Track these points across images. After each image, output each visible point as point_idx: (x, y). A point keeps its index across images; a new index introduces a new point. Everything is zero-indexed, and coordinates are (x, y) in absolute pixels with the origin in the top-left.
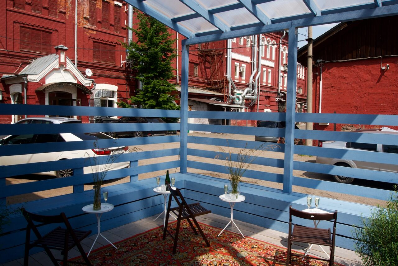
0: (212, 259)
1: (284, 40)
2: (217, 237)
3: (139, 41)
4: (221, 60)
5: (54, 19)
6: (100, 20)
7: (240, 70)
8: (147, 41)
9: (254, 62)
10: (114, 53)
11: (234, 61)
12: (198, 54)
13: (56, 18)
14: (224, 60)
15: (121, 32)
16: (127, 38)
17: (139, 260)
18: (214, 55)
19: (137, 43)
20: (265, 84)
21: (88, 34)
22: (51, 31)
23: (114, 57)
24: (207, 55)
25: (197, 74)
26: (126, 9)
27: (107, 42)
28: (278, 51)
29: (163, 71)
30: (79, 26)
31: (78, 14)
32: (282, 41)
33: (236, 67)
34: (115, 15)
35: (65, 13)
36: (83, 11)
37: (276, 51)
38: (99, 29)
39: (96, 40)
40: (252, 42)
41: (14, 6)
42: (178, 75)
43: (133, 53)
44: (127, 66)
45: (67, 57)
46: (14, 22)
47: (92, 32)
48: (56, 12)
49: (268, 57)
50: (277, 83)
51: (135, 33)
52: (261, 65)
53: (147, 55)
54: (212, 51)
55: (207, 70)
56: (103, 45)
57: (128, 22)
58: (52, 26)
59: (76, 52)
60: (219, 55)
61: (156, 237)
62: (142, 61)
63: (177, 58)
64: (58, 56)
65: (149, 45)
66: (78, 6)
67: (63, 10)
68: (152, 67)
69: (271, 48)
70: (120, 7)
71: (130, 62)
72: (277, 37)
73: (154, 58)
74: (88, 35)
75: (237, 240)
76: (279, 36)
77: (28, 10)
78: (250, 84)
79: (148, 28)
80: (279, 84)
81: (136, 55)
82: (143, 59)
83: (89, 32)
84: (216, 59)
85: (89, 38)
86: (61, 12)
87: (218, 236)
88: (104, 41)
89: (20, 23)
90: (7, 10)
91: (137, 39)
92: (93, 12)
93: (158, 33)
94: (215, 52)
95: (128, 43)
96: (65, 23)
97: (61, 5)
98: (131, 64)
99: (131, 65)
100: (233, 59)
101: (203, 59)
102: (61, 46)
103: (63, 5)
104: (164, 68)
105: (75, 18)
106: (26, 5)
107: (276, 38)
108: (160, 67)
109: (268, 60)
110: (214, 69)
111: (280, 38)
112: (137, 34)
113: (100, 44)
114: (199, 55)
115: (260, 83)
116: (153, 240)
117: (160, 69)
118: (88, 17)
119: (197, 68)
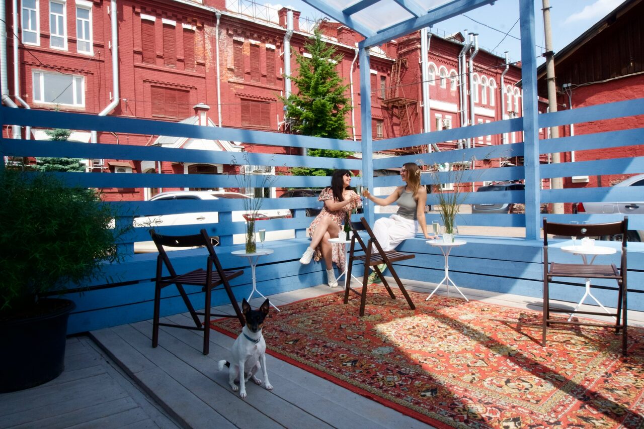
0: (420, 320)
1: (506, 77)
2: (425, 301)
3: (300, 93)
4: (415, 112)
5: (191, 74)
6: (249, 70)
7: (443, 124)
8: (311, 91)
9: (463, 112)
10: (269, 113)
11: (434, 111)
12: (382, 106)
13: (194, 72)
14: (419, 111)
15: (275, 84)
16: (284, 91)
17: (311, 321)
18: (404, 106)
19: (298, 95)
20: (482, 143)
21: (234, 89)
22: (188, 89)
23: (269, 118)
24: (394, 107)
25: (381, 135)
26: (282, 52)
27: (258, 98)
28: (498, 93)
29: (334, 130)
30: (222, 81)
31: (221, 65)
32: (504, 78)
33: (437, 119)
34: (267, 62)
35: (204, 65)
36: (226, 60)
37: (496, 94)
38: (248, 83)
39: (245, 97)
40: (459, 83)
41: (143, 60)
42: (355, 137)
43: (293, 108)
44: (286, 129)
45: (209, 118)
46: (144, 81)
47: (239, 87)
48: (193, 64)
49: (484, 102)
50: (500, 139)
51: (295, 82)
52: (475, 115)
53: (311, 110)
54: (401, 100)
55: (394, 127)
56: (254, 103)
57: (284, 70)
58: (189, 82)
59: (220, 115)
60: (411, 105)
61: (334, 301)
62: (305, 118)
63: (353, 111)
64: (198, 118)
65: (314, 95)
66: (220, 54)
67: (201, 61)
68: (319, 125)
69: (488, 89)
70: (273, 50)
71: (290, 122)
72: (497, 73)
73: (321, 113)
74: (235, 91)
75: (458, 304)
76: (499, 71)
77: (159, 65)
78: (459, 144)
79: (311, 73)
80: (504, 141)
81: (297, 112)
82: (307, 115)
83: (236, 87)
84: (408, 111)
85: (236, 94)
86: (199, 64)
87: (427, 300)
88: (254, 97)
89: (150, 82)
90: (135, 66)
91: (298, 90)
92: (239, 61)
93: (324, 78)
94: (405, 100)
95: (285, 97)
96: (204, 78)
97: (199, 55)
98: (291, 125)
99: (290, 127)
100: (432, 109)
101: (388, 113)
102: (201, 105)
103: (202, 55)
104: (335, 125)
105: (216, 70)
106: (157, 58)
107: (495, 75)
108: (330, 124)
109: (484, 107)
110: (405, 125)
111: (501, 74)
112: (297, 82)
113: (250, 103)
114: (383, 108)
115: (474, 141)
116: (330, 304)
117: (330, 127)
118: (233, 67)
119: (381, 126)
